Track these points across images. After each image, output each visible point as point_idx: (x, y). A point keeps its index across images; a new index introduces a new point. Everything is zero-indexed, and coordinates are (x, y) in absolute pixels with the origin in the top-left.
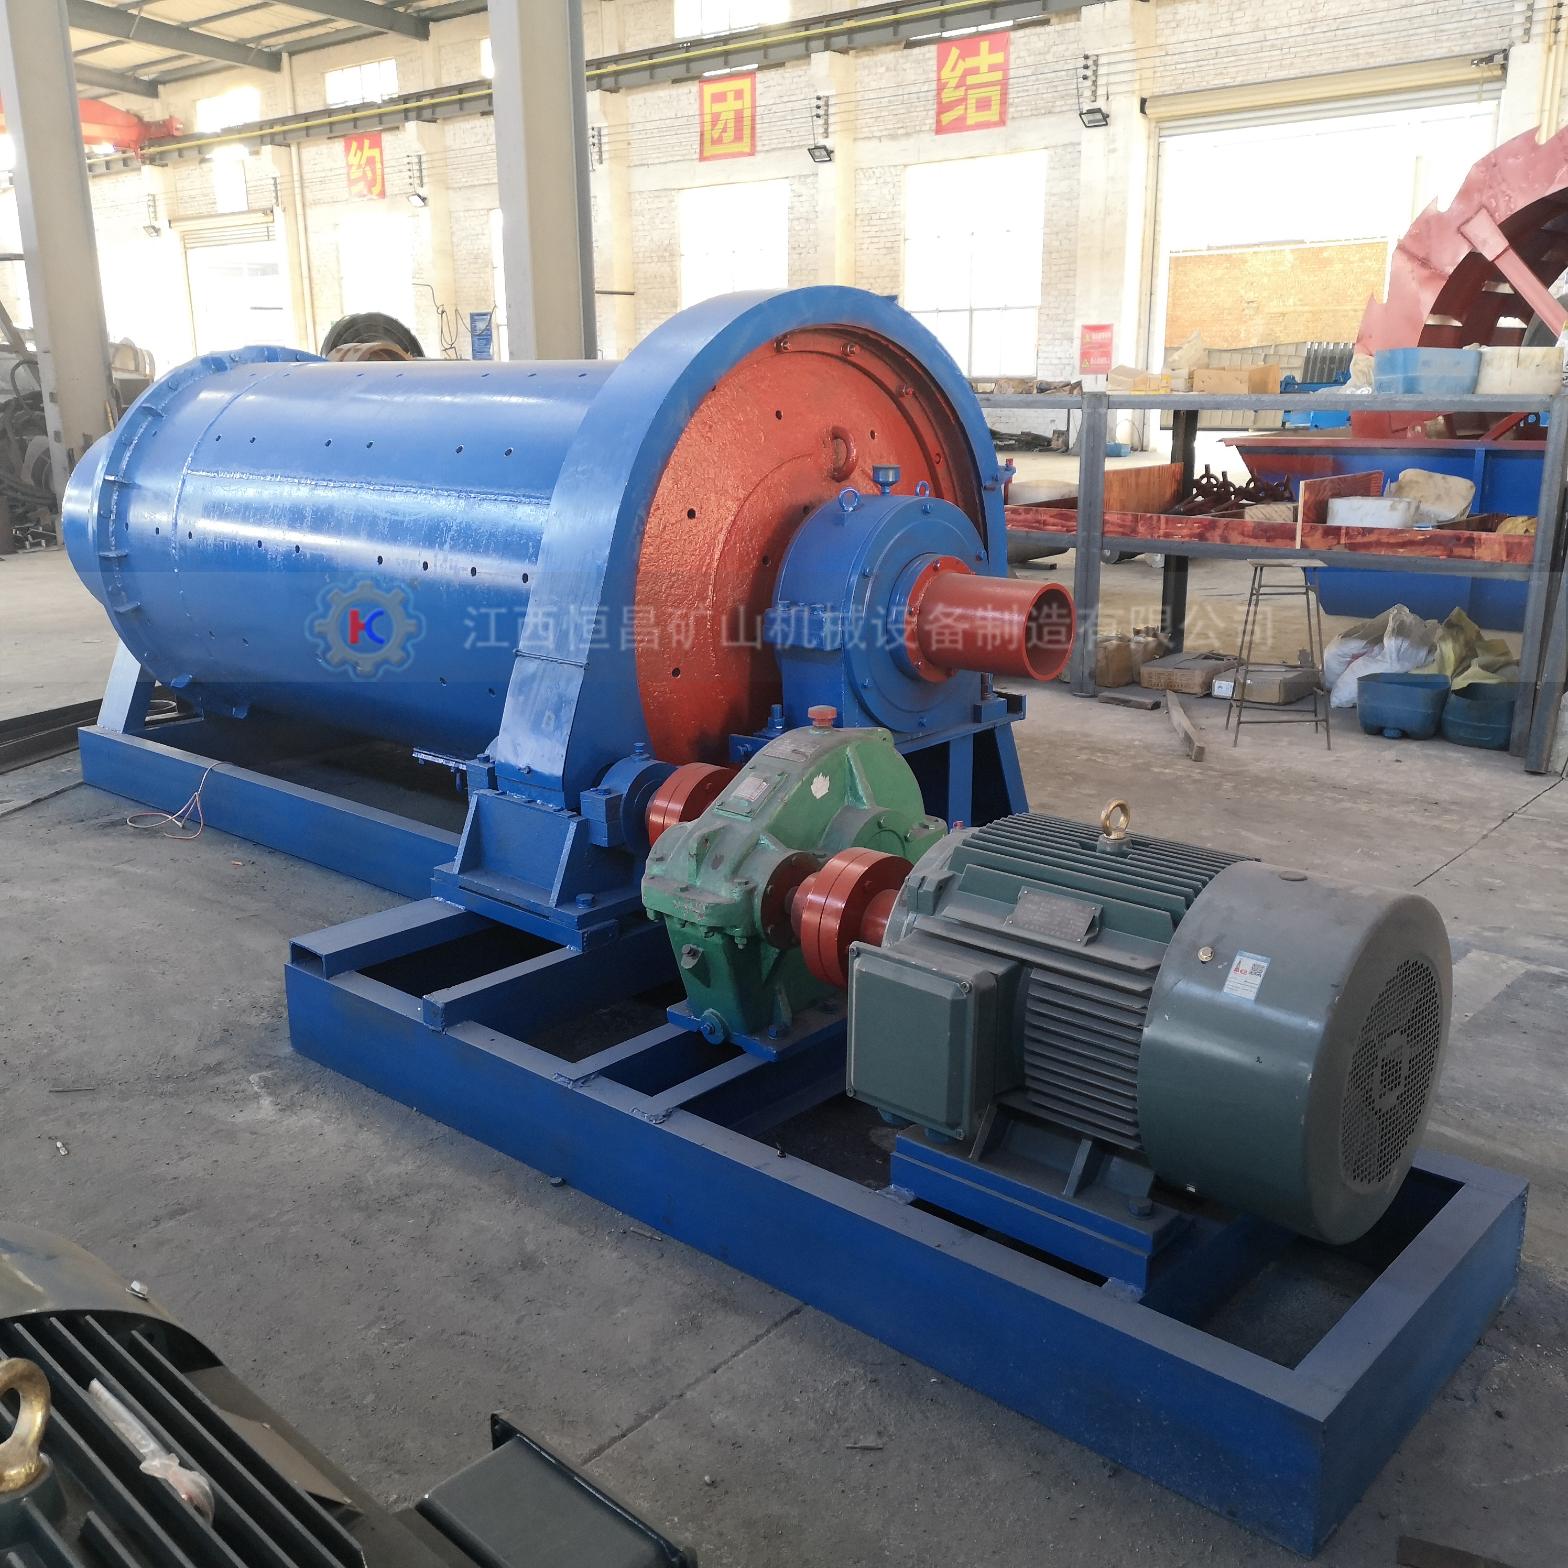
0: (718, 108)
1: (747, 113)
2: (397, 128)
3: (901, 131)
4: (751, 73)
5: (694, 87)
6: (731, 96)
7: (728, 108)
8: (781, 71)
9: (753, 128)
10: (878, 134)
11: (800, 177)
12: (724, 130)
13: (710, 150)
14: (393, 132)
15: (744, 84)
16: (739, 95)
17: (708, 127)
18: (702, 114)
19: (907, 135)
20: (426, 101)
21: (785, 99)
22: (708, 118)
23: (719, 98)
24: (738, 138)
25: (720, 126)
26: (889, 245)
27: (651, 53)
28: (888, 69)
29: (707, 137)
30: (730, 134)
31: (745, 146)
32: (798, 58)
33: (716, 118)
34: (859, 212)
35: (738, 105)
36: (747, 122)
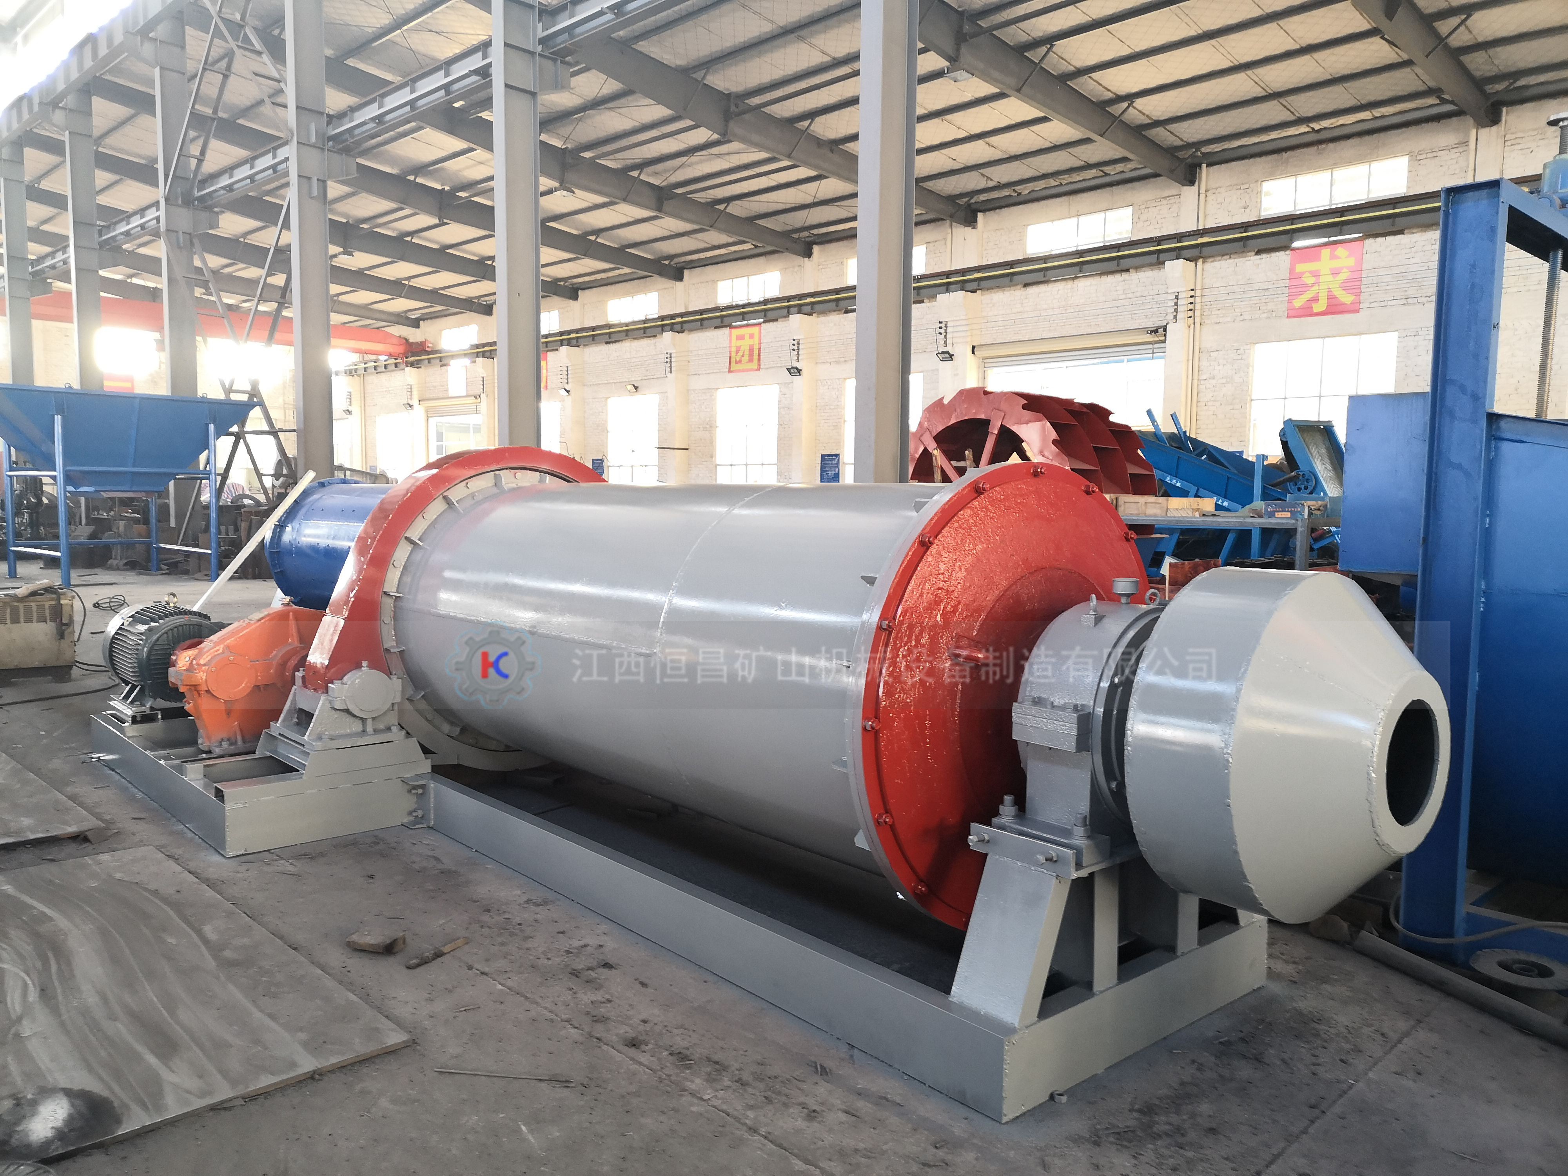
0: (740, 343)
1: (756, 347)
2: (557, 350)
3: (843, 359)
4: (760, 324)
5: (726, 331)
6: (747, 337)
7: (745, 344)
8: (775, 323)
9: (759, 355)
10: (829, 361)
11: (785, 383)
12: (743, 356)
13: (734, 367)
14: (554, 352)
15: (755, 330)
16: (752, 336)
17: (733, 354)
18: (730, 347)
19: (845, 361)
20: (573, 335)
21: (778, 339)
22: (734, 349)
23: (740, 338)
24: (751, 360)
25: (740, 354)
26: (835, 424)
27: (701, 312)
28: (835, 325)
29: (733, 360)
30: (746, 358)
31: (754, 365)
32: (785, 317)
33: (738, 350)
34: (818, 404)
35: (751, 342)
36: (756, 352)
